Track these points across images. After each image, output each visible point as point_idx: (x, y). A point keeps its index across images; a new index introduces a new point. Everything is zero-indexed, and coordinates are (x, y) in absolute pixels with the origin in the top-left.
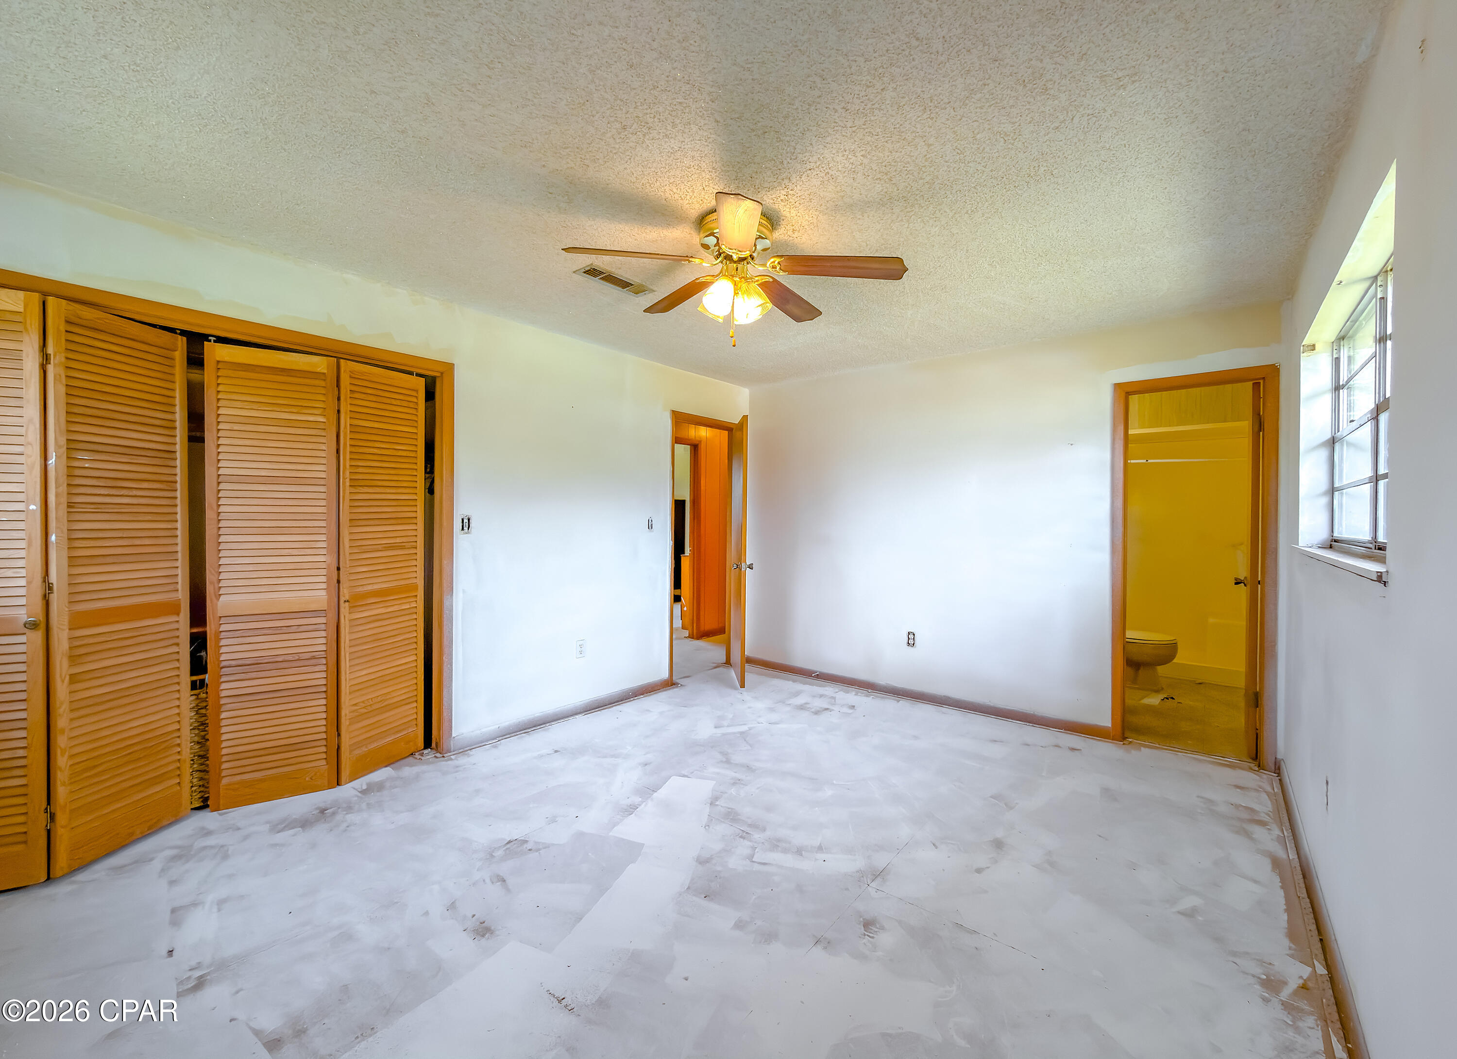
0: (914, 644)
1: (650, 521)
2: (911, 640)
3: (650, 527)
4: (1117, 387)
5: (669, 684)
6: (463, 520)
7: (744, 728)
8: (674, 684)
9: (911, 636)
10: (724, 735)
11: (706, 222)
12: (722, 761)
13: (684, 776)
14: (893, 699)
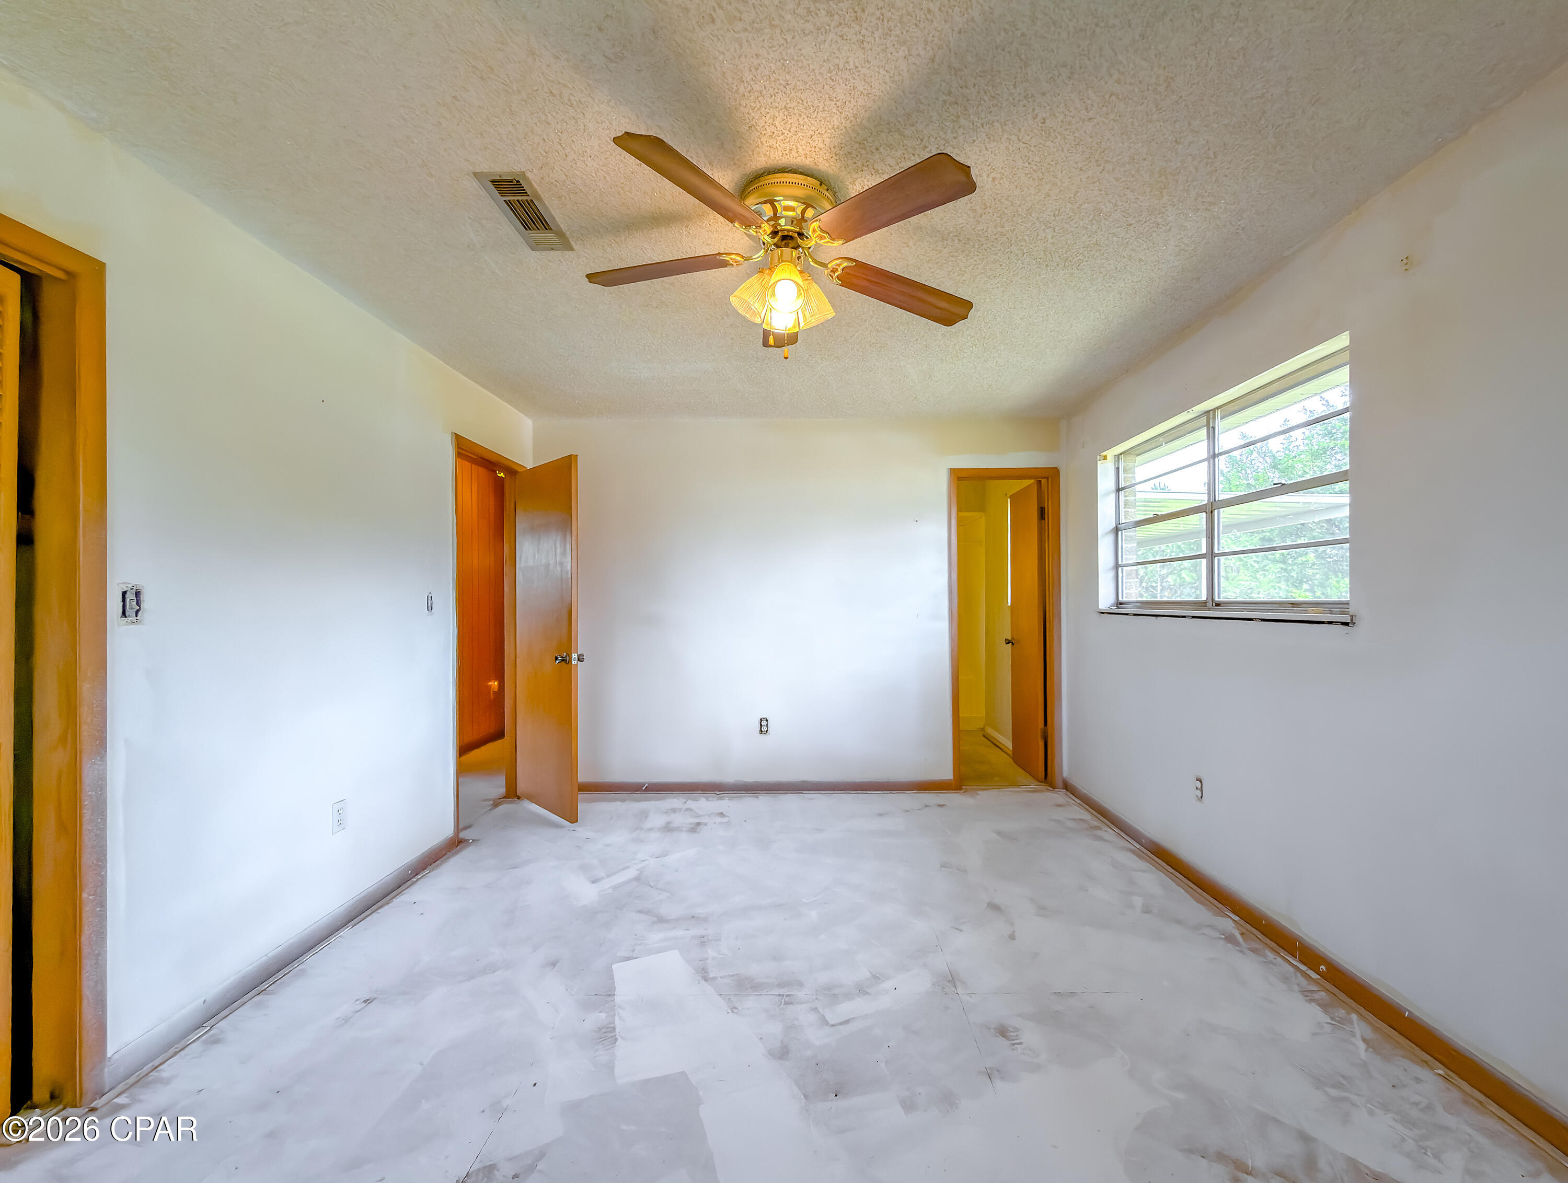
0: (767, 731)
1: (430, 598)
2: (763, 726)
3: (430, 608)
4: (953, 471)
5: (455, 844)
6: (124, 594)
7: (631, 873)
8: (461, 842)
9: (764, 723)
10: (615, 888)
11: (762, 183)
12: (654, 923)
13: (628, 959)
14: (752, 796)
